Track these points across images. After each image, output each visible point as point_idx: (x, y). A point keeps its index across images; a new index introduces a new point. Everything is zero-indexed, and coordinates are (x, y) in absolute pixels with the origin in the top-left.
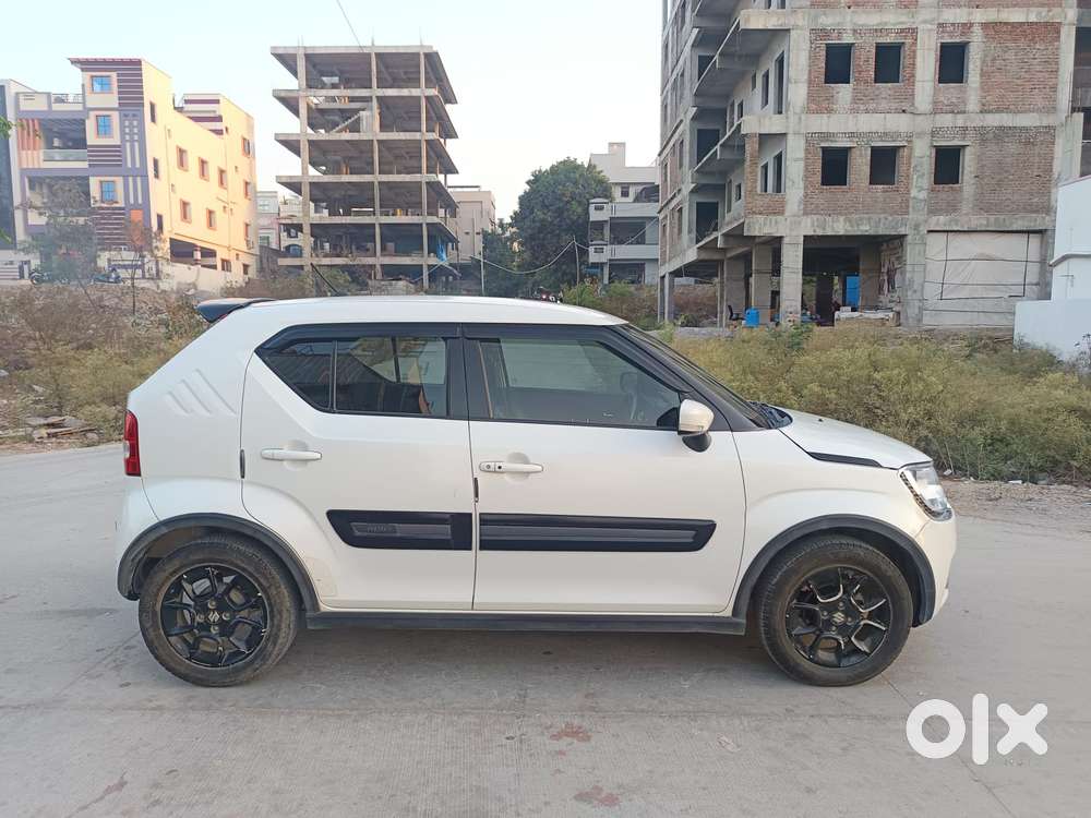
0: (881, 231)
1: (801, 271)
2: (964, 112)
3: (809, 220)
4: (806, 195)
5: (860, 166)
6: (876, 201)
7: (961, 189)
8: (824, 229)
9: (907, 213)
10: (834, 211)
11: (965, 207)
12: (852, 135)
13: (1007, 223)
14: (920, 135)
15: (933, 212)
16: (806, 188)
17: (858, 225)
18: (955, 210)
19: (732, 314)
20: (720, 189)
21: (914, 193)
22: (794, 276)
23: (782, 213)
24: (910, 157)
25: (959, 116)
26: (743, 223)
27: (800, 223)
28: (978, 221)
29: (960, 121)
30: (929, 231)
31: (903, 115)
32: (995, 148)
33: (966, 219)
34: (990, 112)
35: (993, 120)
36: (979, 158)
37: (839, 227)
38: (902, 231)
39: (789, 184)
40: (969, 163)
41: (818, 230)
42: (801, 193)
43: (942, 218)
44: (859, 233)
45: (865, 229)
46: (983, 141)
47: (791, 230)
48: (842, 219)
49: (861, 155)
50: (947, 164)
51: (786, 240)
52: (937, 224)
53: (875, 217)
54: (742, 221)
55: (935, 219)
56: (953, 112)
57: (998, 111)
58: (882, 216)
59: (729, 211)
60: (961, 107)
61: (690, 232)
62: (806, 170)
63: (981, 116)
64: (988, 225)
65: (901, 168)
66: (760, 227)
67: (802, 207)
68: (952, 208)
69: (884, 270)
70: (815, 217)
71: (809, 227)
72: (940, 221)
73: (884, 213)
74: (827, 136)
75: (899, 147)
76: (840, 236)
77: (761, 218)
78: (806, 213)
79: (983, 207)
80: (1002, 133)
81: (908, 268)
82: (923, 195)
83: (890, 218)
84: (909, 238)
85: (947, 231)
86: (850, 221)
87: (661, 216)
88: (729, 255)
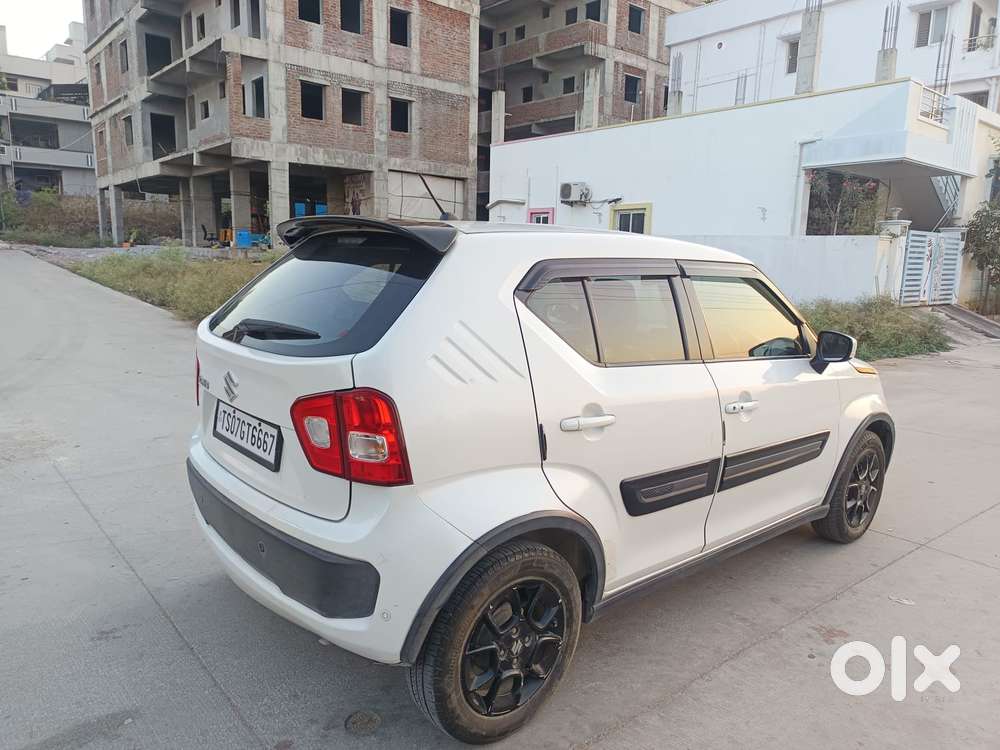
0: (354, 166)
1: (288, 196)
2: (409, 72)
3: (293, 149)
4: (289, 124)
5: (333, 103)
6: (348, 139)
7: (410, 138)
8: (307, 158)
9: (372, 152)
10: (315, 142)
11: (415, 153)
12: (326, 74)
13: (443, 170)
14: (380, 84)
15: (391, 154)
16: (288, 116)
17: (335, 158)
18: (407, 155)
19: (206, 235)
20: (178, 103)
21: (377, 135)
22: (281, 200)
23: (267, 138)
24: (372, 102)
25: (406, 75)
26: (230, 144)
27: (284, 150)
28: (422, 166)
29: (407, 79)
30: (390, 170)
31: (365, 64)
32: (432, 107)
33: (414, 163)
34: (427, 76)
35: (430, 84)
36: (422, 114)
37: (319, 158)
38: (370, 167)
39: (272, 111)
40: (415, 115)
41: (301, 159)
42: (284, 121)
43: (398, 161)
44: (336, 166)
45: (340, 162)
46: (424, 100)
47: (277, 156)
48: (321, 150)
49: (334, 94)
50: (400, 114)
51: (273, 165)
52: (395, 164)
53: (349, 153)
54: (227, 141)
55: (393, 160)
56: (401, 70)
57: (433, 76)
58: (354, 152)
59: (193, 127)
60: (407, 68)
61: (145, 144)
62: (288, 100)
63: (421, 78)
64: (430, 170)
65: (366, 112)
66: (247, 149)
67: (286, 135)
68: (404, 152)
69: (349, 200)
70: (299, 146)
71: (294, 154)
72: (397, 162)
73: (355, 150)
74: (305, 70)
75: (364, 93)
76: (320, 167)
77: (248, 141)
78: (289, 142)
79: (426, 155)
80: (437, 96)
81: (376, 200)
82: (383, 138)
83: (360, 155)
84: (375, 175)
85: (402, 172)
86: (328, 154)
87: (94, 122)
88: (196, 174)
